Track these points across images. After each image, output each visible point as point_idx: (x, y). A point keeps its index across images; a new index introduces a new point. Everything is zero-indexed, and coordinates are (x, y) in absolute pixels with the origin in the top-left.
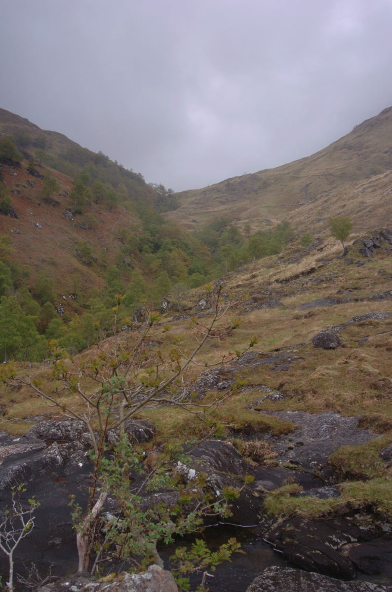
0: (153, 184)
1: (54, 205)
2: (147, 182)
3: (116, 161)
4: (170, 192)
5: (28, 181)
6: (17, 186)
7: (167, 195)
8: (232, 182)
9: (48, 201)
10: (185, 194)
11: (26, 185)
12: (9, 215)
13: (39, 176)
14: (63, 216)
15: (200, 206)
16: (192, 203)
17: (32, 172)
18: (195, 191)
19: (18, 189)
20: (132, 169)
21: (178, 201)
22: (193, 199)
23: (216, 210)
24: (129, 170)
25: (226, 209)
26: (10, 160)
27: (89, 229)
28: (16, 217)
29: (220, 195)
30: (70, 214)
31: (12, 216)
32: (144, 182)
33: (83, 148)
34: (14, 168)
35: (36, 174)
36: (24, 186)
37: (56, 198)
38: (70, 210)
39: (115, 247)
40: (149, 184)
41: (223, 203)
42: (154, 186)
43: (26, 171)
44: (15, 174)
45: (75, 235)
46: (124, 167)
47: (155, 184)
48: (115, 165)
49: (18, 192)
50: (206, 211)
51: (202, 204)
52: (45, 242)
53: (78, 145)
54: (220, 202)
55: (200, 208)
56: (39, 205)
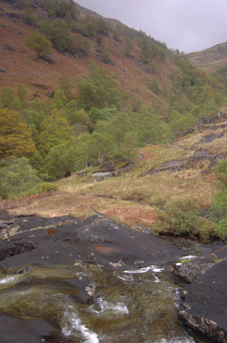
0: (172, 49)
1: (132, 58)
2: (169, 48)
3: (150, 35)
4: (182, 54)
5: (115, 44)
6: (110, 47)
7: (180, 55)
8: (221, 46)
9: (128, 55)
10: (192, 55)
11: (114, 47)
12: (109, 64)
13: (120, 41)
14: (138, 65)
15: (203, 61)
16: (197, 60)
17: (116, 39)
18: (198, 52)
19: (111, 48)
20: (159, 40)
21: (188, 59)
22: (198, 57)
23: (213, 63)
24: (158, 41)
25: (219, 63)
26: (103, 32)
27: (153, 72)
28: (113, 65)
29: (215, 54)
30: (142, 63)
31: (110, 64)
32: (167, 48)
33: (130, 28)
34: (106, 37)
35: (118, 40)
36: (113, 47)
37: (132, 54)
38: (141, 61)
39: (169, 83)
40: (170, 49)
41: (217, 59)
42: (173, 50)
43: (112, 38)
44: (107, 40)
45: (146, 76)
46: (154, 39)
47: (173, 49)
48: (149, 38)
49: (111, 50)
50: (207, 64)
51: (203, 60)
52: (132, 80)
53: (127, 27)
54: (215, 59)
55: (203, 62)
56: (124, 58)
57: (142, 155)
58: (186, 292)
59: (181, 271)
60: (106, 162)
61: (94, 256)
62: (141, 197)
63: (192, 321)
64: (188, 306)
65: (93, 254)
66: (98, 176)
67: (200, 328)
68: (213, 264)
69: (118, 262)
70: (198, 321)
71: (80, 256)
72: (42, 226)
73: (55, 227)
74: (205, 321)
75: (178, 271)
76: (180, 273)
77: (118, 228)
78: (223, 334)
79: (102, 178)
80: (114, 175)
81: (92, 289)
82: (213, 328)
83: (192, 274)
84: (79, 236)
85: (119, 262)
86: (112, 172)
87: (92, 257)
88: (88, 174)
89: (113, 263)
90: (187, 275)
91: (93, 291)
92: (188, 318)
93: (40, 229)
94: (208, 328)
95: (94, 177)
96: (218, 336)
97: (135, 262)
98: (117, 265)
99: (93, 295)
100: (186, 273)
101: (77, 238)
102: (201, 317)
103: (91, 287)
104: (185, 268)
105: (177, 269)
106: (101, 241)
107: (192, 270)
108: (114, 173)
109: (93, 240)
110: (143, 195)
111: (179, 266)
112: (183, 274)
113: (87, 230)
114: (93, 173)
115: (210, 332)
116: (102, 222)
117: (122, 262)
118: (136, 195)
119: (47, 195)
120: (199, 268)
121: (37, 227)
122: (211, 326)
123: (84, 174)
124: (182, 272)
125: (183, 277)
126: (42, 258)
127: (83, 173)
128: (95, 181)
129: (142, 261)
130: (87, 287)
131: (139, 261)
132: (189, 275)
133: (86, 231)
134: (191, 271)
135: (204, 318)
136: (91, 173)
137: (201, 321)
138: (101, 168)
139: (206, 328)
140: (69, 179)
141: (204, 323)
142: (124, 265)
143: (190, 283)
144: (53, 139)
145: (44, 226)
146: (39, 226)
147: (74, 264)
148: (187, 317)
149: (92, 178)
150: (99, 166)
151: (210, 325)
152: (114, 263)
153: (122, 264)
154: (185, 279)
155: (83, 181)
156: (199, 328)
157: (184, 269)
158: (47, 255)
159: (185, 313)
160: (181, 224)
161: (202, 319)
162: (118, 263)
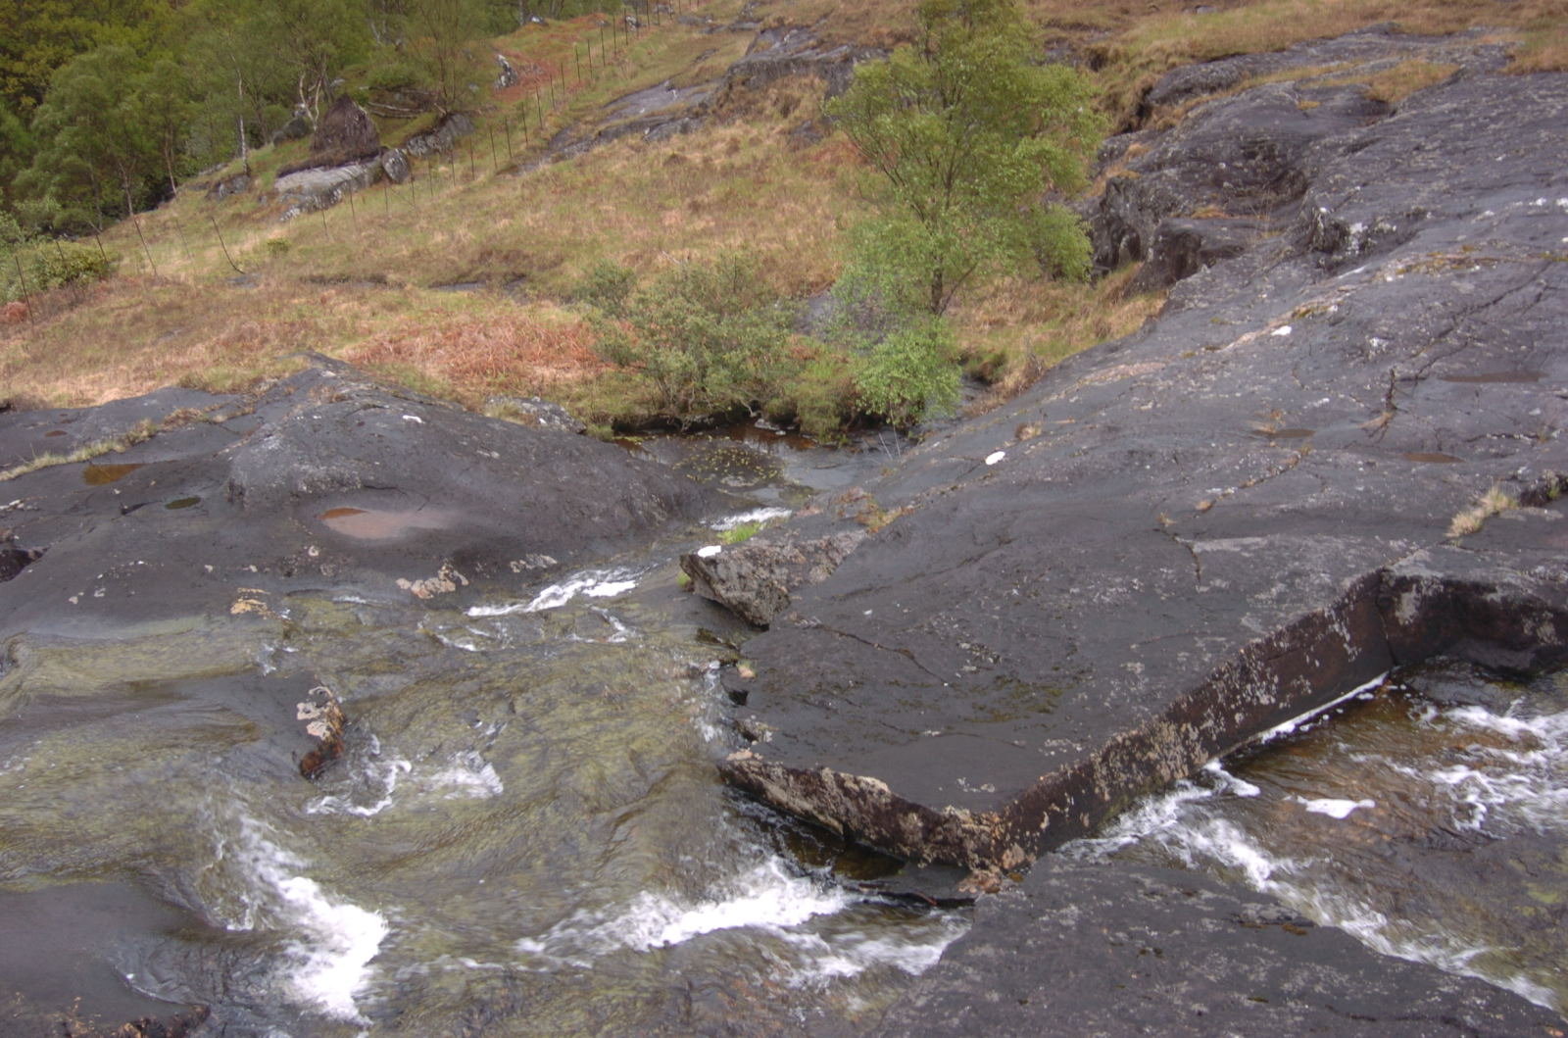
57: (506, 69)
58: (752, 667)
59: (723, 582)
60: (336, 117)
61: (321, 559)
62: (522, 270)
63: (785, 789)
64: (765, 726)
65: (314, 552)
66: (306, 186)
67: (821, 812)
68: (860, 535)
69: (436, 575)
70: (810, 783)
71: (254, 569)
72: (54, 451)
73: (118, 448)
74: (840, 783)
75: (708, 581)
76: (720, 589)
77: (419, 420)
78: (920, 824)
79: (328, 197)
80: (380, 177)
81: (326, 710)
82: (875, 807)
83: (772, 588)
84: (242, 478)
85: (441, 574)
86: (370, 165)
87: (310, 568)
88: (257, 182)
89: (412, 580)
90: (749, 595)
91: (330, 717)
92: (768, 776)
93: (46, 467)
94: (853, 809)
95: (289, 191)
96: (898, 835)
97: (513, 563)
98: (431, 587)
99: (333, 735)
100: (744, 588)
101: (232, 486)
102: (822, 768)
103: (321, 701)
104: (741, 565)
105: (706, 574)
106: (345, 489)
107: (772, 572)
108: (382, 167)
109: (310, 485)
110: (526, 257)
111: (712, 562)
112: (731, 594)
113: (273, 444)
114: (283, 174)
115: (865, 826)
116: (341, 398)
117: (456, 573)
118: (492, 260)
119: (65, 302)
120: (802, 559)
121: (31, 460)
122: (865, 800)
123: (239, 183)
124: (729, 584)
125: (735, 607)
126: (74, 600)
127: (230, 180)
128: (295, 212)
129: (548, 558)
130: (301, 706)
131: (530, 557)
132: (759, 594)
133: (273, 452)
134: (765, 574)
135: (832, 768)
136: (272, 173)
137: (822, 784)
138: (318, 147)
139: (847, 811)
140: (168, 213)
141: (836, 791)
142: (465, 582)
143: (765, 628)
144: (59, 26)
145: (67, 452)
146: (40, 454)
147: (230, 607)
148: (761, 774)
149: (280, 199)
150: (309, 141)
151: (862, 794)
152: (418, 582)
153: (457, 582)
154: (742, 614)
155: (239, 215)
156: (815, 813)
157: (734, 569)
158: (98, 584)
159: (753, 758)
160: (709, 371)
161: (827, 774)
162: (435, 580)
